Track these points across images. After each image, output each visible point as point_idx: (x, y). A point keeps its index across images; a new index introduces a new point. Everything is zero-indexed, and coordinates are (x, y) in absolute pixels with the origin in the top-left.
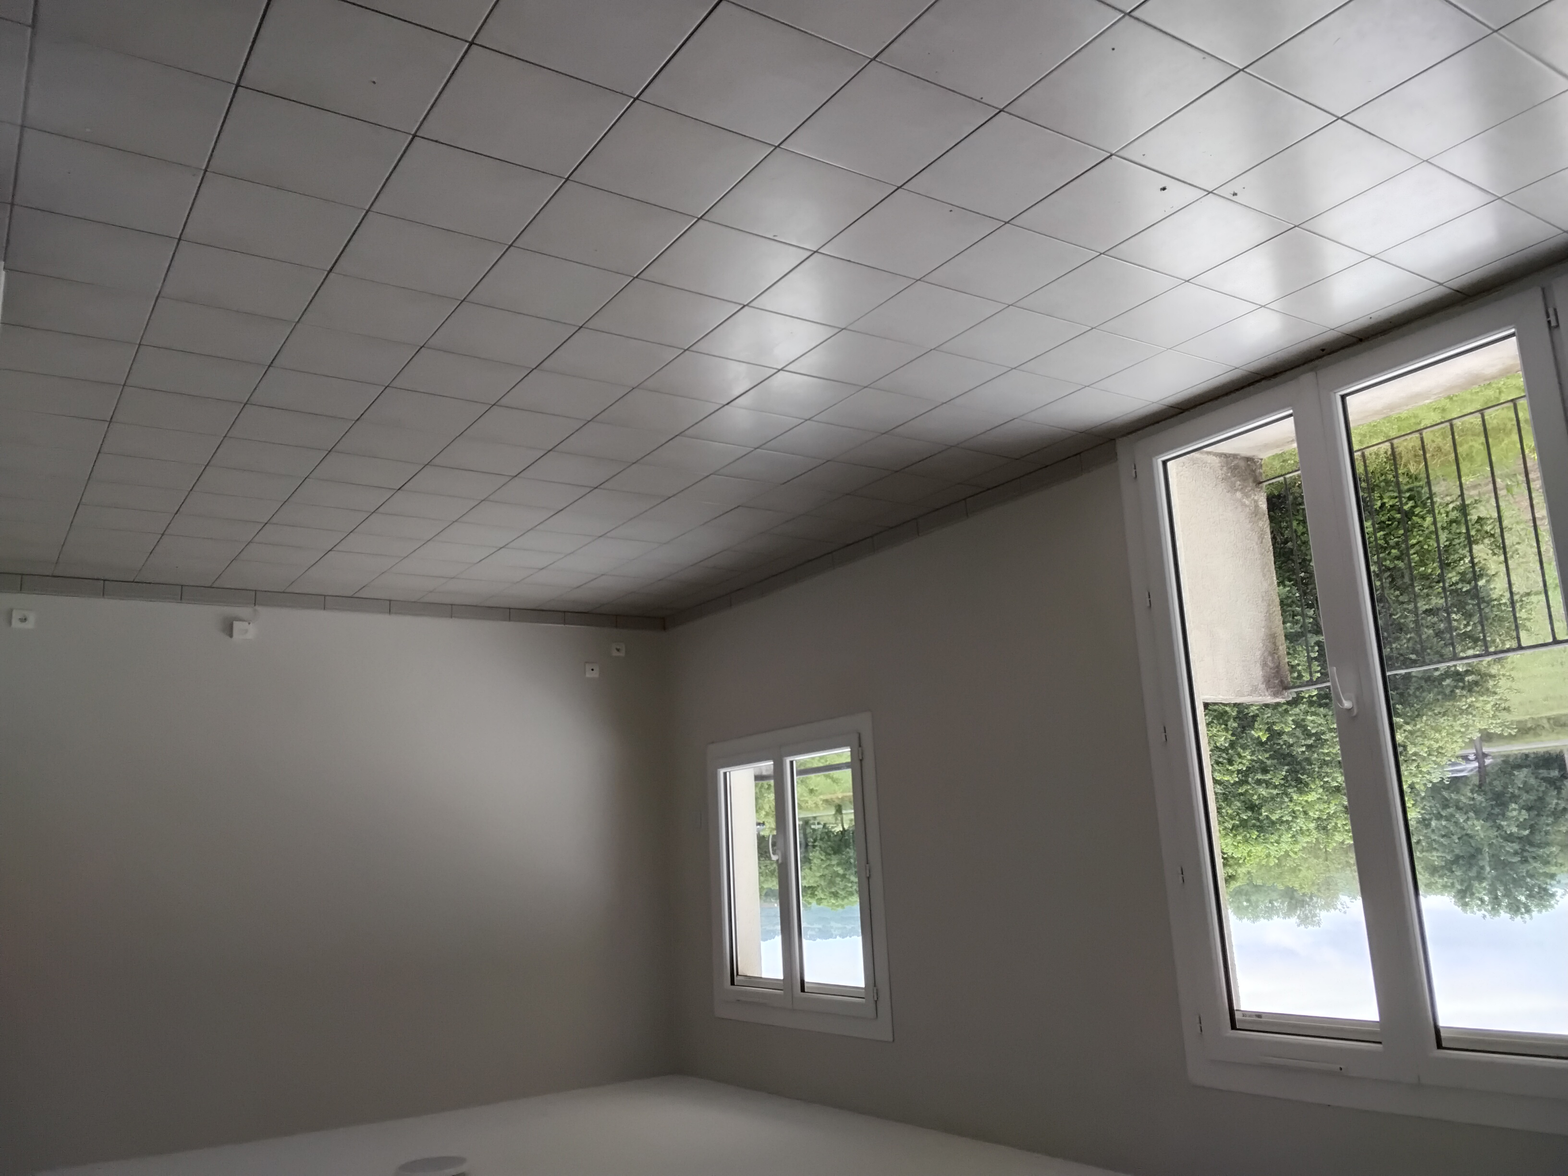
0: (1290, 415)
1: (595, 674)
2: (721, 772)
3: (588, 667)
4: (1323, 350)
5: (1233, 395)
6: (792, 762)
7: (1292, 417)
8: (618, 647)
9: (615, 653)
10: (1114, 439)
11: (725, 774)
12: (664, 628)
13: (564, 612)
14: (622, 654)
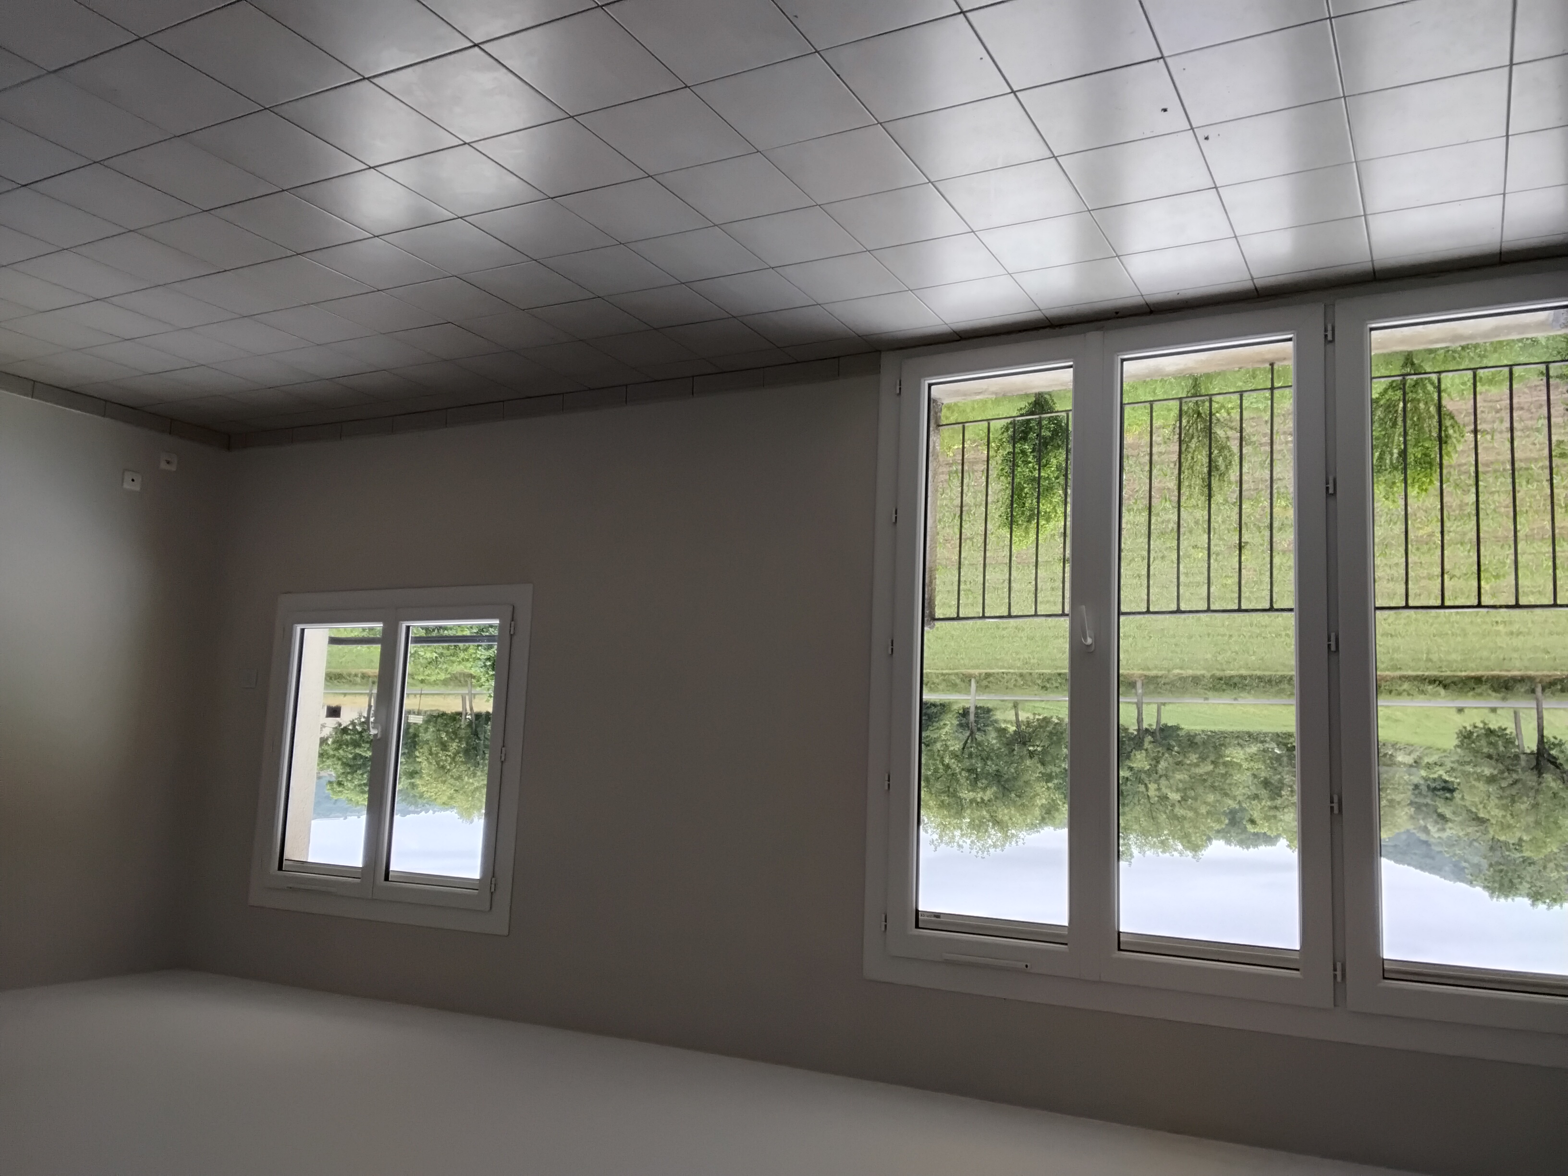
0: (1070, 367)
1: (136, 487)
2: (299, 627)
3: (128, 476)
4: (1117, 313)
5: (1013, 336)
6: (408, 628)
7: (1072, 369)
8: (169, 460)
9: (163, 466)
10: (880, 351)
11: (303, 630)
12: (229, 448)
13: (106, 401)
14: (173, 468)
